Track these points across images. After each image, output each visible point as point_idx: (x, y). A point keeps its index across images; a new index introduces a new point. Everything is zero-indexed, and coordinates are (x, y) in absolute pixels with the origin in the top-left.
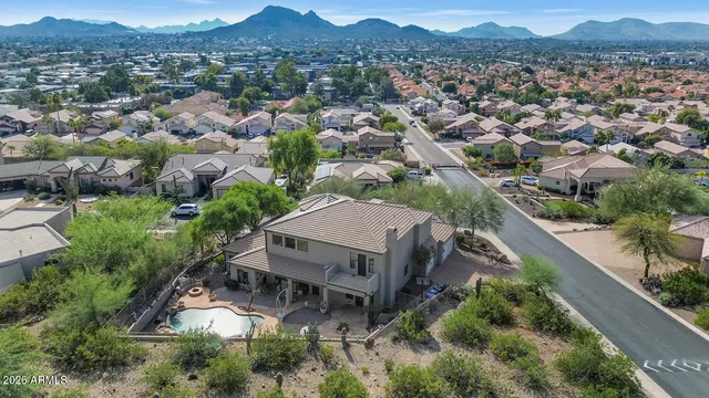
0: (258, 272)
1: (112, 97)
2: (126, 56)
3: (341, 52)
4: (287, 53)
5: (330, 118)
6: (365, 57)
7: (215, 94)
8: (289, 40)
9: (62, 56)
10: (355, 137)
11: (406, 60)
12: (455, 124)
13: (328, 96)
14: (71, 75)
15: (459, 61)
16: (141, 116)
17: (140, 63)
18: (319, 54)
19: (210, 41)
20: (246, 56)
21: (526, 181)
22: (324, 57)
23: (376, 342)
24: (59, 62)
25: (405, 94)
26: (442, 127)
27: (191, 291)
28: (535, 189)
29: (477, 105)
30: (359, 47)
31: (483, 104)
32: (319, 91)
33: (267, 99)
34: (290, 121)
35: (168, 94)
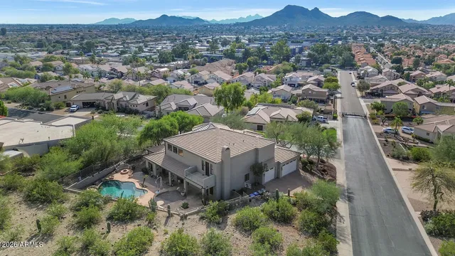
0: (157, 165)
1: (174, 60)
2: (196, 37)
3: (329, 35)
4: (292, 35)
5: (291, 78)
6: (346, 38)
7: (232, 61)
8: (298, 27)
9: (163, 37)
10: (299, 91)
11: (376, 40)
12: (378, 86)
13: (304, 64)
14: (162, 48)
15: (418, 41)
16: (180, 72)
17: (201, 42)
18: (313, 36)
19: (249, 28)
20: (265, 37)
21: (406, 131)
22: (317, 38)
23: (188, 217)
24: (161, 40)
25: (359, 64)
26: (368, 88)
27: (122, 171)
28: (410, 137)
29: (409, 74)
30: (345, 32)
31: (414, 73)
32: (298, 61)
33: (265, 64)
34: (263, 79)
35: (205, 60)
